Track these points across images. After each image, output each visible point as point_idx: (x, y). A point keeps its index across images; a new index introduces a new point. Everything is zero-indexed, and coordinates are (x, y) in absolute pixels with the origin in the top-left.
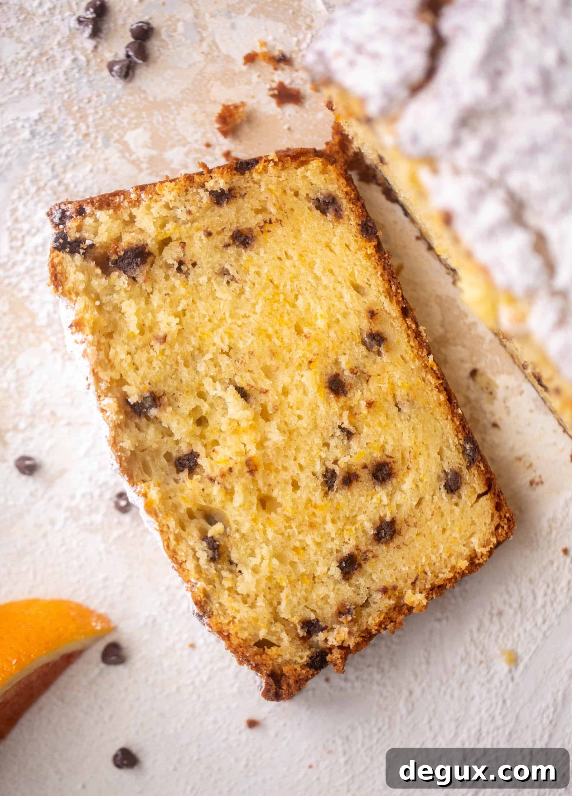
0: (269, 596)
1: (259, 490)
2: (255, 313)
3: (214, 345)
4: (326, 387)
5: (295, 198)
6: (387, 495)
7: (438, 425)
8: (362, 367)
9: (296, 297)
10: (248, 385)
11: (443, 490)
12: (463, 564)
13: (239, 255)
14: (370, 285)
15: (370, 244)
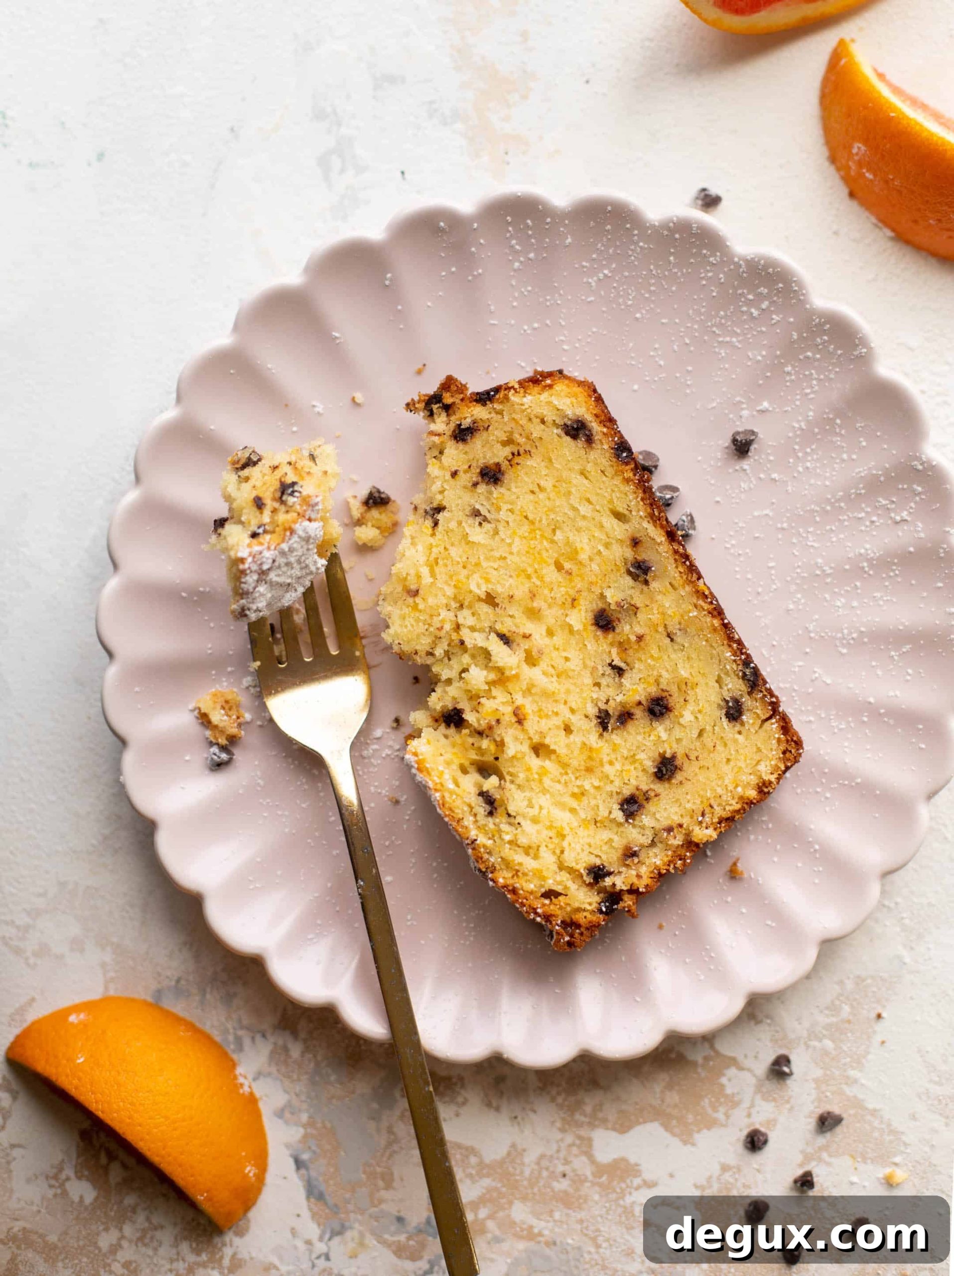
0: (551, 846)
1: (530, 738)
2: (511, 553)
3: (471, 592)
4: (592, 625)
5: (542, 426)
6: (666, 730)
7: (714, 652)
8: (629, 599)
9: (554, 531)
10: (509, 631)
11: (724, 719)
12: (752, 794)
13: (491, 493)
14: (631, 511)
15: (628, 467)
